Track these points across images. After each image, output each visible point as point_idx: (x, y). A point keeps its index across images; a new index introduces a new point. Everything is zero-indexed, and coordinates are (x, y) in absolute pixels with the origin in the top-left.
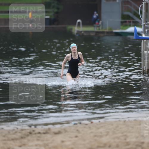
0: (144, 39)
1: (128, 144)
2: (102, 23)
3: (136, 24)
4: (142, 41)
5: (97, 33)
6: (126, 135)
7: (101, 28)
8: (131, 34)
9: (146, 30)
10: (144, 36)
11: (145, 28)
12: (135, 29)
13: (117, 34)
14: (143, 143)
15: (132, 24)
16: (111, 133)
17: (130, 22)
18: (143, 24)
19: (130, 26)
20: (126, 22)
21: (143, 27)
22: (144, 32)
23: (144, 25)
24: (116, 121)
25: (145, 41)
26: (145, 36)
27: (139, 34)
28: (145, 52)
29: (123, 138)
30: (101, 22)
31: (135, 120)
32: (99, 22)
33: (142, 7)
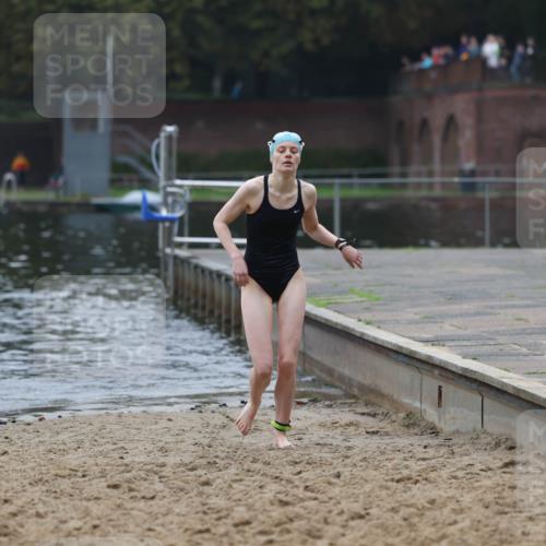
0: (164, 220)
1: (128, 468)
2: (65, 183)
3: (147, 184)
4: (161, 226)
5: (53, 205)
6: (123, 448)
7: (61, 192)
8: (134, 208)
9: (170, 200)
10: (164, 213)
11: (167, 194)
12: (144, 198)
13: (102, 209)
14: (164, 465)
15: (136, 184)
16: (87, 444)
17: (131, 181)
18: (162, 183)
19: (131, 188)
20: (121, 180)
21: (162, 192)
22: (165, 203)
23: (165, 187)
24: (100, 415)
25: (167, 224)
26: (168, 211)
27: (153, 208)
28: (168, 251)
29: (116, 455)
30: (61, 181)
31: (144, 412)
32: (57, 179)
33: (158, 145)
